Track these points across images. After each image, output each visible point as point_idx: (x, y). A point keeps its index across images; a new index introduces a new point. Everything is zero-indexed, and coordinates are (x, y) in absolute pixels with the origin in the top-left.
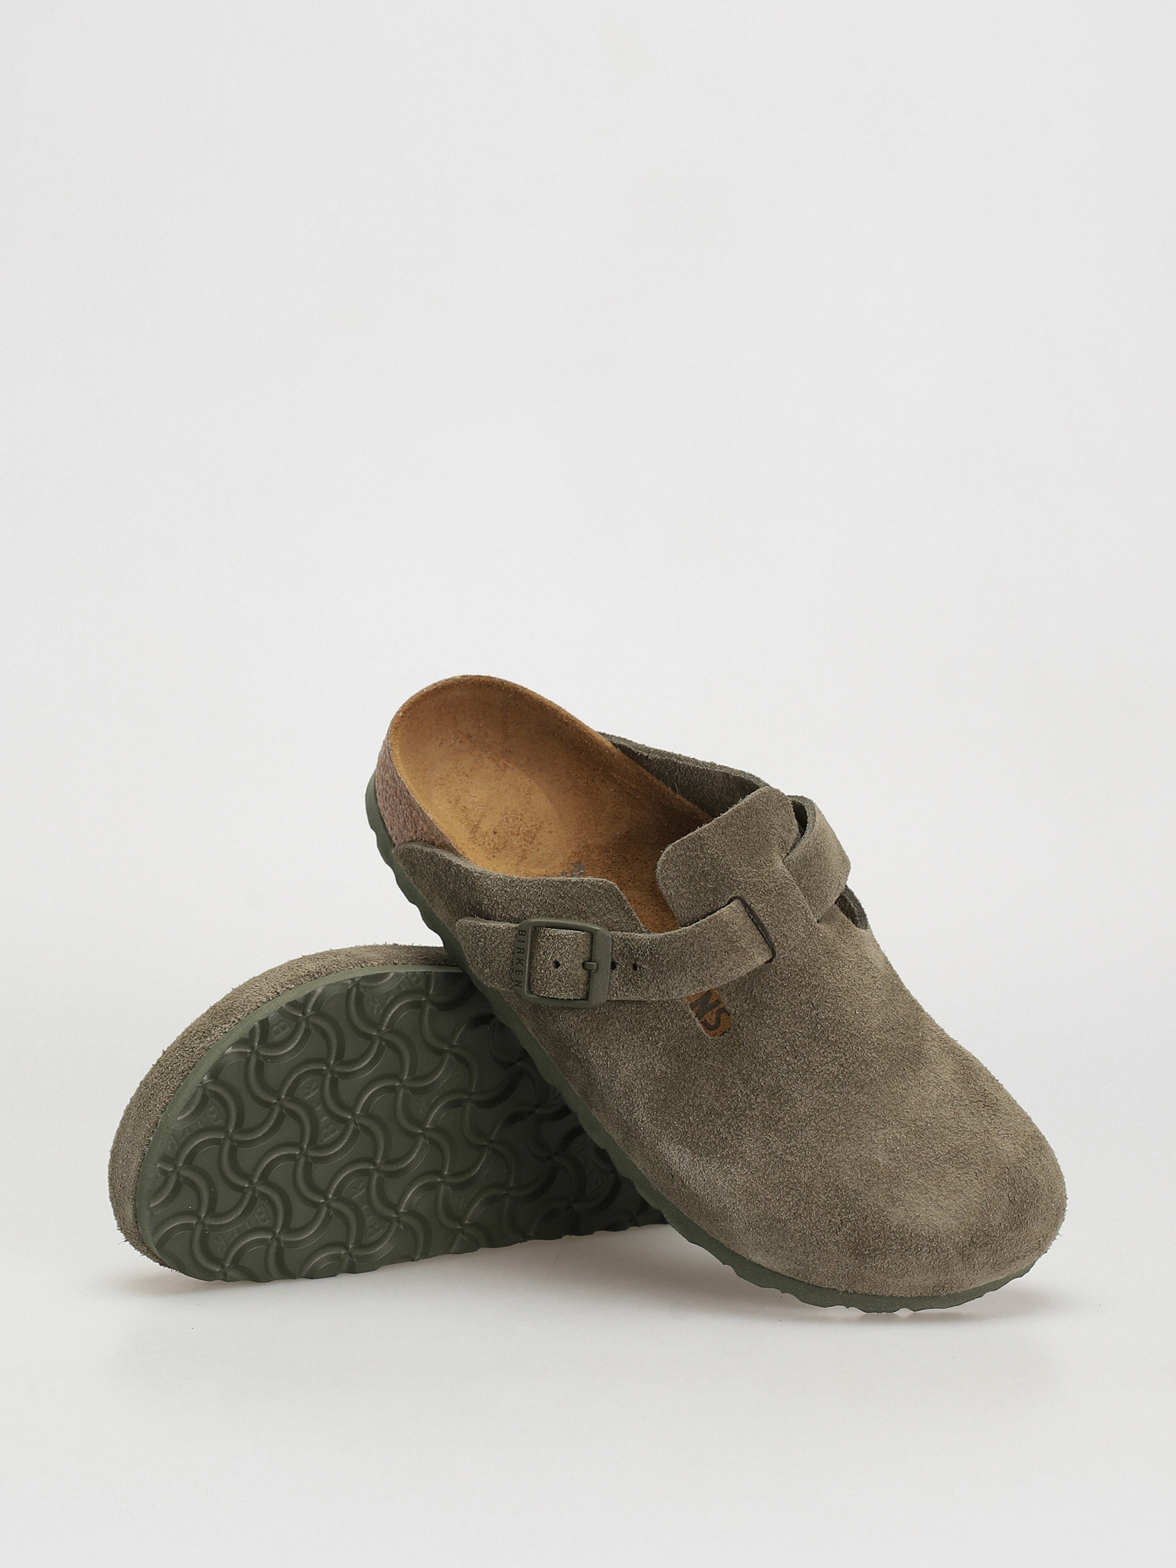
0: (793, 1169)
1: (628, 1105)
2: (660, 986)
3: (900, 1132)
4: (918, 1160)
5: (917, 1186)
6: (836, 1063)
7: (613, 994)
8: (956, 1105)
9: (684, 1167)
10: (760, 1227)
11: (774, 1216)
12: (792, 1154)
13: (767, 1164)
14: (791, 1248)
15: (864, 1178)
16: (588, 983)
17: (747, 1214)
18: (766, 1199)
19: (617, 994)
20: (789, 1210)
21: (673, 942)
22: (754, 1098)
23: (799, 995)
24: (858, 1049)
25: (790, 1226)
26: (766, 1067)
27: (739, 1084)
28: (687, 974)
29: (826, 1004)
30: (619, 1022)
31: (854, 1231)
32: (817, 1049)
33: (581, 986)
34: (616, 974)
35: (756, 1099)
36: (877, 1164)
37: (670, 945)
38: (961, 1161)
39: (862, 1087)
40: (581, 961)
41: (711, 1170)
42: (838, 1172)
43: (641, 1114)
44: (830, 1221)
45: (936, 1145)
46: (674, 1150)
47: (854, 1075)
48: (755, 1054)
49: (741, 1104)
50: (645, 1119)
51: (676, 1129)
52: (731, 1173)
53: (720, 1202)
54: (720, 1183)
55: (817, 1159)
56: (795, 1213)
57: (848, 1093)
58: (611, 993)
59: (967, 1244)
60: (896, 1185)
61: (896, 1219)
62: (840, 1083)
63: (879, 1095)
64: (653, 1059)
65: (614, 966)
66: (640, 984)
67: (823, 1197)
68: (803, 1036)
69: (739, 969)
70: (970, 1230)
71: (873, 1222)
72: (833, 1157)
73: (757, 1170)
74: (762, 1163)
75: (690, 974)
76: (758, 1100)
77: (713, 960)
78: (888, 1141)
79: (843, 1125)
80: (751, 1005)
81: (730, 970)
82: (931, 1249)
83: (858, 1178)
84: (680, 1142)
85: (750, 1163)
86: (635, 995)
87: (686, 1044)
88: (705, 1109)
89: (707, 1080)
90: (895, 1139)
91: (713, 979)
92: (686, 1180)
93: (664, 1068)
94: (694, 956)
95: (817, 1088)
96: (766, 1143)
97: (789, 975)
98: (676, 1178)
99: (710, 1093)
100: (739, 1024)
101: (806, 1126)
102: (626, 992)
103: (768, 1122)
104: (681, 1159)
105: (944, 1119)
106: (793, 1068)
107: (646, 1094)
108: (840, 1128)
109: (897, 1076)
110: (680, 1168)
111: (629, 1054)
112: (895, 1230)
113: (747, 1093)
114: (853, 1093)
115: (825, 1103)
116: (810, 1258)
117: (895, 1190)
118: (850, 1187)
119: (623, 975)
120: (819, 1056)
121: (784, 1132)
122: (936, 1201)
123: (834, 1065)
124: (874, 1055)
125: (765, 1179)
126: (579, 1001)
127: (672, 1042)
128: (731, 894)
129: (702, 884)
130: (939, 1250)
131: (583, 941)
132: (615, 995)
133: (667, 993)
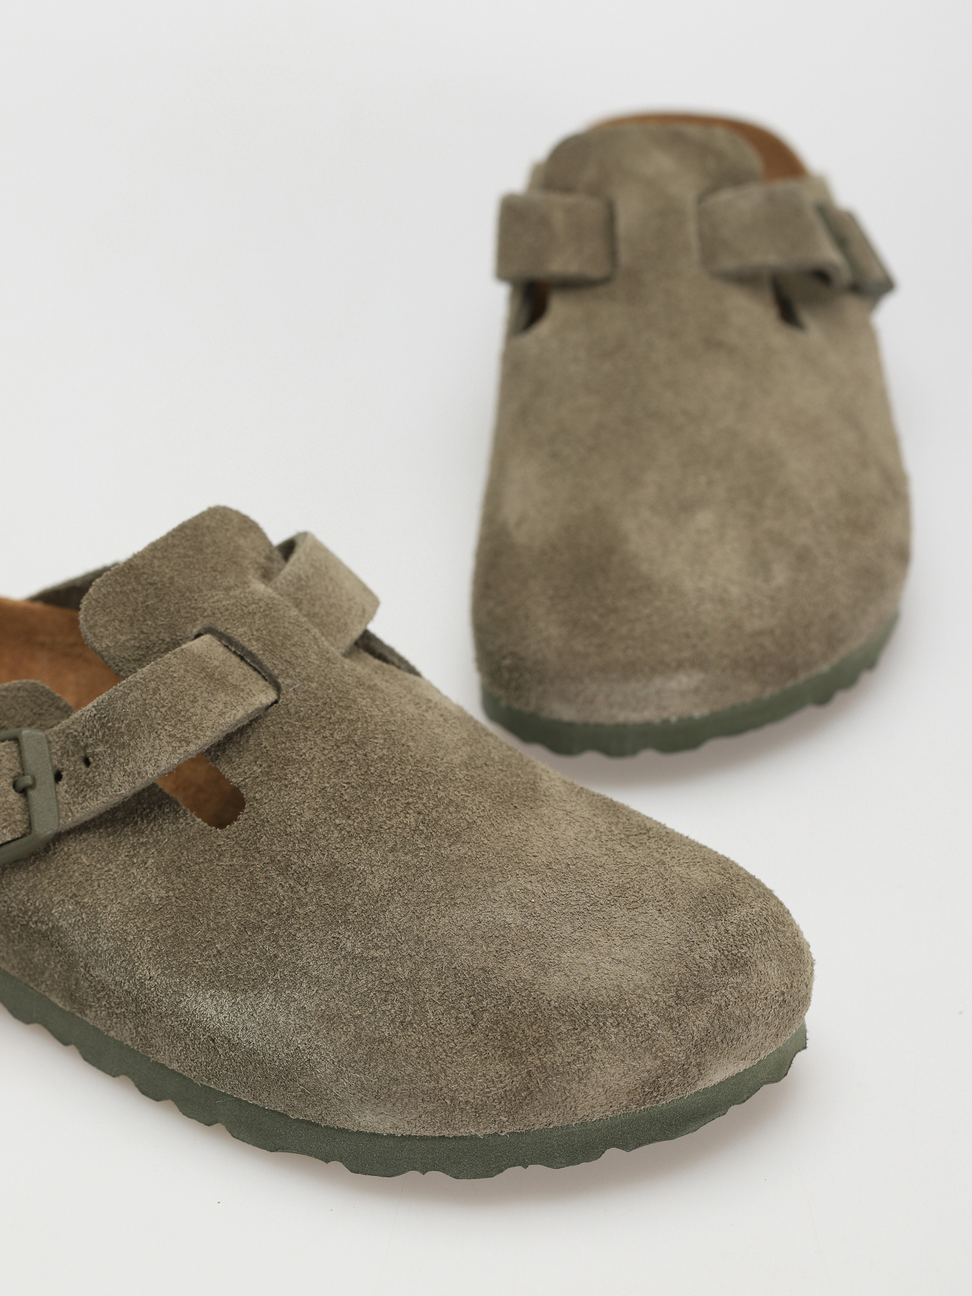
0: (384, 966)
1: (124, 964)
2: (126, 767)
3: (531, 881)
4: (566, 910)
5: (575, 942)
6: (411, 811)
7: (66, 815)
8: (607, 841)
9: (225, 1017)
10: (356, 1059)
11: (371, 1036)
12: (377, 947)
13: (344, 972)
14: (409, 1075)
15: (492, 950)
16: (27, 808)
17: (331, 1048)
18: (354, 1017)
19: (72, 813)
20: (393, 1021)
21: (128, 694)
22: (302, 889)
23: (332, 735)
24: (439, 789)
25: (398, 1043)
26: (308, 842)
27: (275, 876)
28: (159, 735)
29: (376, 741)
30: (86, 854)
31: (497, 1023)
32: (377, 799)
33: (18, 817)
34: (63, 785)
35: (305, 889)
36: (506, 926)
37: (124, 701)
38: (632, 900)
39: (458, 835)
40: (10, 780)
41: (264, 1005)
42: (450, 951)
43: (148, 971)
44: (457, 1018)
45: (588, 887)
46: (204, 999)
47: (442, 822)
48: (289, 830)
49: (285, 902)
50: (153, 973)
51: (200, 969)
52: (295, 1000)
53: (288, 1046)
54: (281, 1019)
55: (416, 943)
56: (402, 1022)
57: (439, 847)
58: (63, 814)
59: (671, 1002)
60: (543, 946)
61: (555, 991)
62: (423, 836)
63: (486, 842)
64: (145, 885)
65: (58, 777)
66: (99, 781)
67: (437, 989)
68: (353, 787)
69: (234, 712)
70: (671, 982)
71: (522, 1002)
72: (439, 934)
73: (331, 984)
74: (336, 972)
75: (164, 733)
76: (310, 890)
77: (193, 707)
78: (514, 895)
79: (442, 889)
80: (264, 765)
81: (221, 714)
82: (619, 1019)
83: (483, 952)
84: (211, 985)
85: (317, 977)
86: (97, 800)
87: (188, 849)
88: (235, 927)
89: (229, 888)
90: (525, 891)
91: (199, 732)
92: (233, 1035)
93: (163, 893)
94: (163, 706)
95: (392, 850)
96: (336, 946)
97: (310, 712)
98: (218, 1040)
99: (237, 905)
100: (254, 797)
101: (388, 904)
102: (83, 802)
103: (331, 915)
104: (219, 1008)
105: (593, 858)
106: (349, 832)
107: (146, 938)
108: (439, 894)
109: (507, 816)
110: (219, 1022)
111: (110, 892)
112: (557, 1004)
113: (290, 885)
114: (446, 845)
115: (408, 868)
116: (443, 1083)
117: (544, 955)
118: (475, 966)
119: (73, 782)
120: (382, 808)
121: (357, 922)
122: (608, 954)
123: (408, 815)
124: (463, 793)
125: (346, 992)
126: (20, 840)
127: (166, 854)
128: (194, 627)
129: (150, 623)
130: (631, 1019)
131: (7, 753)
132: (70, 814)
133: (139, 773)
